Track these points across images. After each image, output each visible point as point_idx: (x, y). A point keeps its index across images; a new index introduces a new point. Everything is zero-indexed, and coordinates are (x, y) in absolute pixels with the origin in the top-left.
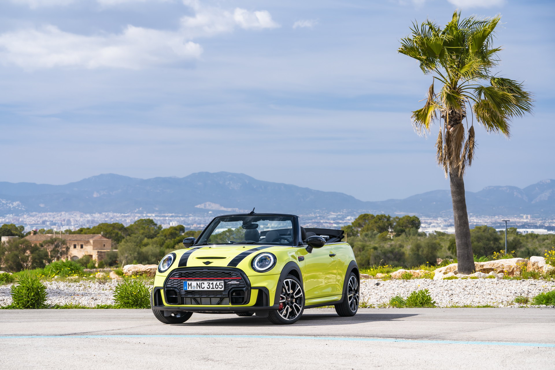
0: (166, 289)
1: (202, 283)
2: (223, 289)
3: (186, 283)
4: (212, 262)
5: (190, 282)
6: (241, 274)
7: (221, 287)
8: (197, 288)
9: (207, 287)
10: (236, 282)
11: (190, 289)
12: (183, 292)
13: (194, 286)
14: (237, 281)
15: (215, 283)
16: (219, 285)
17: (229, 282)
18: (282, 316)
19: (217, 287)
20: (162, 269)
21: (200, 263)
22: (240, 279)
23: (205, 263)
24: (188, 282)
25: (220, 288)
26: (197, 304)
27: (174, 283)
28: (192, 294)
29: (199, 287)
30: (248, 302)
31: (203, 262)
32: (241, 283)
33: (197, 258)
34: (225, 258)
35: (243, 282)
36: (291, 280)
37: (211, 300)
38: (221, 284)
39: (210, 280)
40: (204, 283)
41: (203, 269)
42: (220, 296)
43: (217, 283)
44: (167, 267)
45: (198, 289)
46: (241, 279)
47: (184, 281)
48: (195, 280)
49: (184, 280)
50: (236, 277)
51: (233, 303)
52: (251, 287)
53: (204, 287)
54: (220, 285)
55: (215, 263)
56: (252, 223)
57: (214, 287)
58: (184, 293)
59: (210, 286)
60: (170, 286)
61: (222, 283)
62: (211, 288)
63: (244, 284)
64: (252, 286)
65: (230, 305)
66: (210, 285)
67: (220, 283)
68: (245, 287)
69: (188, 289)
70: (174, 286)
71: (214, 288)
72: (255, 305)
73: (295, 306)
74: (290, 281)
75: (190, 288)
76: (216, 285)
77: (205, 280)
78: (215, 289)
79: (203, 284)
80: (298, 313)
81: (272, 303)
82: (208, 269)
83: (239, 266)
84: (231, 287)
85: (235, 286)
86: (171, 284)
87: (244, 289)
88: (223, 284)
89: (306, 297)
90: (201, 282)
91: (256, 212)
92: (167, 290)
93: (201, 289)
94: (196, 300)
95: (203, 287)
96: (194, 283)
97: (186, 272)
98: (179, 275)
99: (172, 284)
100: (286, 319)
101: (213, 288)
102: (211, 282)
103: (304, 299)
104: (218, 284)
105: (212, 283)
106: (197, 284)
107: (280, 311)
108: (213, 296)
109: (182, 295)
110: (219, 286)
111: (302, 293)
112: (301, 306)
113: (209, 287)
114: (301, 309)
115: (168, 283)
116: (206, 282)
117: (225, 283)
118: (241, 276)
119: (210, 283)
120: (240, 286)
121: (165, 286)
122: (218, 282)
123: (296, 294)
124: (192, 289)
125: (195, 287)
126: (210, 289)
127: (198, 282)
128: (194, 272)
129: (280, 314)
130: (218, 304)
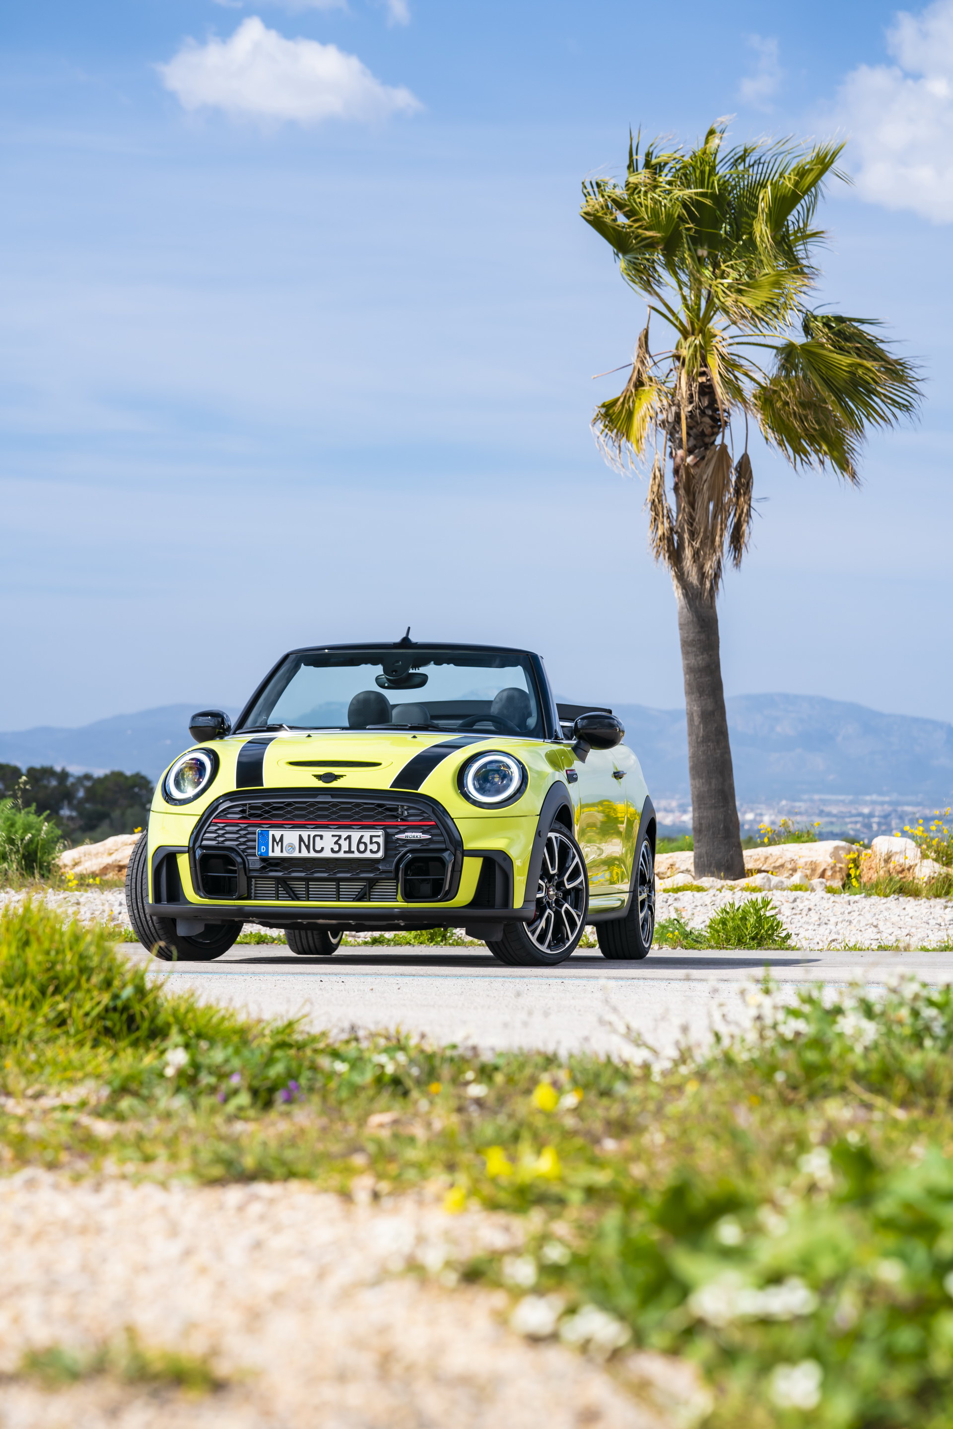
0: (199, 852)
1: (315, 837)
2: (380, 855)
3: (264, 835)
4: (342, 776)
5: (277, 833)
6: (434, 811)
7: (374, 847)
8: (300, 852)
9: (332, 850)
10: (419, 835)
11: (277, 853)
12: (254, 863)
13: (291, 846)
14: (423, 833)
15: (356, 835)
16: (368, 842)
17: (397, 833)
18: (533, 939)
19: (362, 847)
20: (176, 794)
21: (306, 779)
22: (432, 827)
23: (319, 777)
24: (271, 833)
25: (371, 851)
26: (293, 900)
27: (226, 835)
28: (284, 869)
29: (308, 847)
30: (452, 893)
31: (315, 776)
32: (434, 838)
33: (292, 763)
34: (379, 764)
35: (442, 835)
36: (558, 835)
37: (338, 888)
38: (374, 840)
39: (340, 827)
40: (321, 837)
41: (315, 796)
42: (371, 875)
43: (362, 837)
44: (190, 791)
45: (304, 854)
46: (437, 827)
47: (258, 830)
48: (295, 827)
49: (259, 825)
50: (420, 821)
51: (408, 897)
52: (463, 851)
53: (322, 849)
54: (371, 843)
55: (352, 779)
56: (411, 671)
57: (354, 848)
58: (258, 866)
59: (340, 846)
60: (213, 843)
61: (379, 836)
62: (345, 852)
63: (444, 842)
64: (467, 846)
65: (400, 904)
66: (341, 842)
67: (371, 837)
68: (446, 850)
69: (271, 854)
70: (228, 843)
71: (353, 852)
72: (472, 904)
73: (567, 912)
74: (556, 838)
75: (277, 849)
76: (360, 842)
77: (326, 827)
78: (357, 855)
79: (318, 839)
80: (572, 933)
81: (518, 902)
82: (333, 796)
83: (426, 788)
84: (406, 849)
85: (418, 846)
86: (218, 836)
87: (446, 855)
88: (381, 840)
89: (592, 890)
90: (312, 834)
91: (414, 638)
92: (204, 857)
93: (313, 854)
94: (291, 888)
95: (318, 848)
96: (291, 836)
97: (265, 804)
98: (243, 811)
99: (221, 839)
100: (543, 948)
101: (350, 851)
102: (344, 834)
103: (588, 895)
104: (366, 839)
105: (349, 837)
106: (301, 839)
107: (529, 925)
108: (348, 875)
109: (251, 870)
110: (370, 847)
111: (582, 877)
112: (580, 913)
113: (336, 848)
114: (579, 923)
115: (207, 835)
116: (328, 834)
117: (388, 837)
118: (433, 817)
119: (340, 837)
120: (432, 846)
121: (198, 844)
122: (367, 834)
123: (571, 879)
124: (285, 854)
125: (294, 849)
126: (341, 855)
127: (305, 834)
128: (289, 804)
129: (529, 934)
130: (359, 900)
